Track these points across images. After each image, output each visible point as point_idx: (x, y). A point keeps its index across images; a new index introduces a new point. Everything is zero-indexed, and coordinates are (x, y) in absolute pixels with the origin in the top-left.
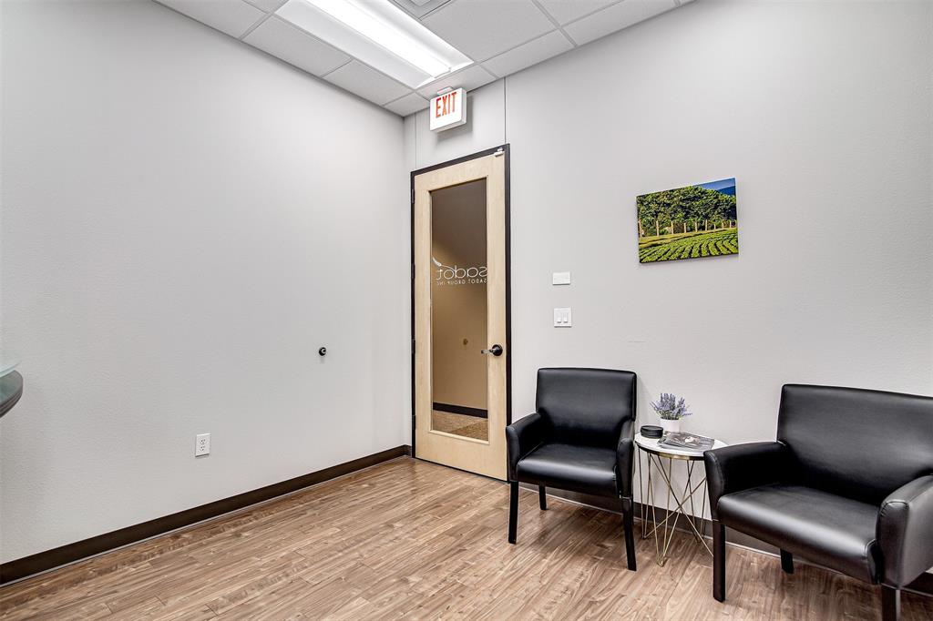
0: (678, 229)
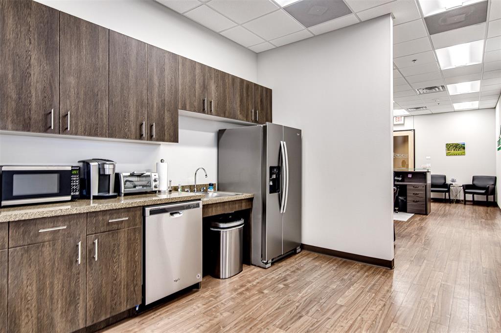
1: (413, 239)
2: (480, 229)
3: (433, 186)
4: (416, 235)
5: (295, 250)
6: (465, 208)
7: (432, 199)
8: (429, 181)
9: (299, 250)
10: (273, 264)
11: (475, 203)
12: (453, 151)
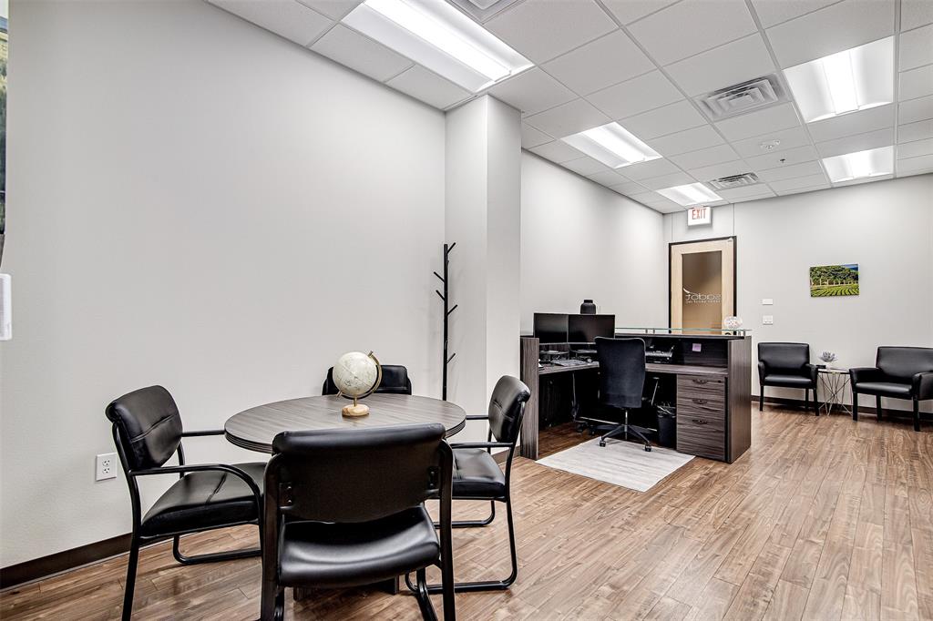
0: (831, 283)
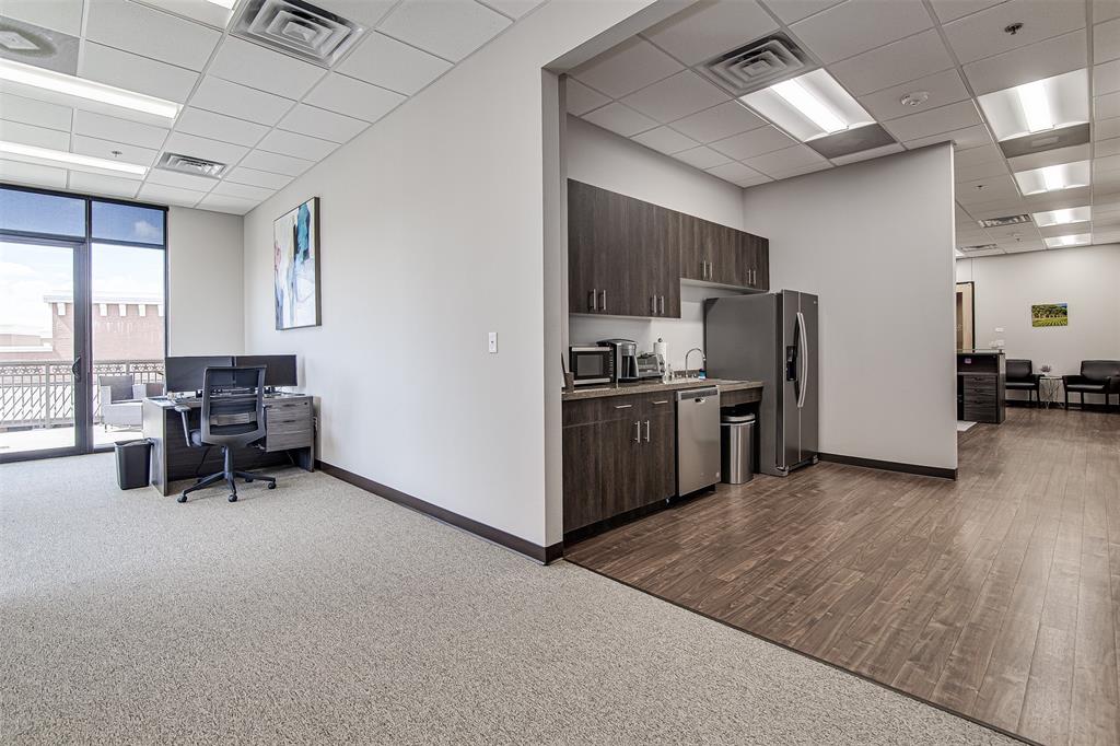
1: (980, 452)
2: (1089, 442)
3: (1009, 378)
4: (985, 447)
5: (811, 459)
6: (1066, 415)
7: (1007, 401)
8: (1003, 371)
9: (815, 461)
10: (790, 472)
11: (1085, 408)
12: (1044, 318)
